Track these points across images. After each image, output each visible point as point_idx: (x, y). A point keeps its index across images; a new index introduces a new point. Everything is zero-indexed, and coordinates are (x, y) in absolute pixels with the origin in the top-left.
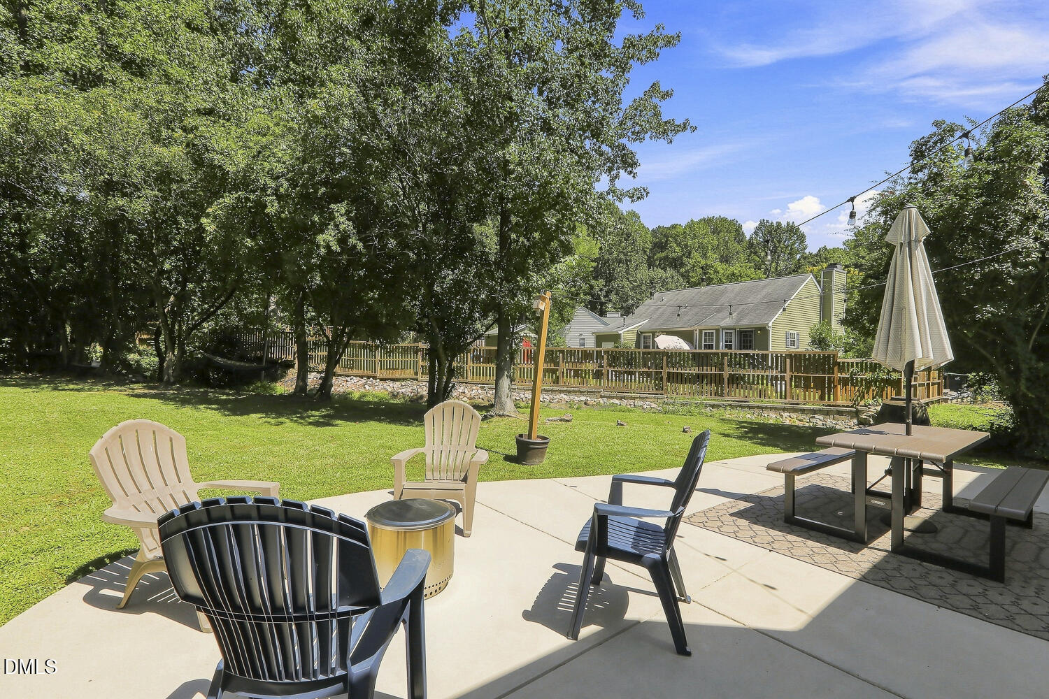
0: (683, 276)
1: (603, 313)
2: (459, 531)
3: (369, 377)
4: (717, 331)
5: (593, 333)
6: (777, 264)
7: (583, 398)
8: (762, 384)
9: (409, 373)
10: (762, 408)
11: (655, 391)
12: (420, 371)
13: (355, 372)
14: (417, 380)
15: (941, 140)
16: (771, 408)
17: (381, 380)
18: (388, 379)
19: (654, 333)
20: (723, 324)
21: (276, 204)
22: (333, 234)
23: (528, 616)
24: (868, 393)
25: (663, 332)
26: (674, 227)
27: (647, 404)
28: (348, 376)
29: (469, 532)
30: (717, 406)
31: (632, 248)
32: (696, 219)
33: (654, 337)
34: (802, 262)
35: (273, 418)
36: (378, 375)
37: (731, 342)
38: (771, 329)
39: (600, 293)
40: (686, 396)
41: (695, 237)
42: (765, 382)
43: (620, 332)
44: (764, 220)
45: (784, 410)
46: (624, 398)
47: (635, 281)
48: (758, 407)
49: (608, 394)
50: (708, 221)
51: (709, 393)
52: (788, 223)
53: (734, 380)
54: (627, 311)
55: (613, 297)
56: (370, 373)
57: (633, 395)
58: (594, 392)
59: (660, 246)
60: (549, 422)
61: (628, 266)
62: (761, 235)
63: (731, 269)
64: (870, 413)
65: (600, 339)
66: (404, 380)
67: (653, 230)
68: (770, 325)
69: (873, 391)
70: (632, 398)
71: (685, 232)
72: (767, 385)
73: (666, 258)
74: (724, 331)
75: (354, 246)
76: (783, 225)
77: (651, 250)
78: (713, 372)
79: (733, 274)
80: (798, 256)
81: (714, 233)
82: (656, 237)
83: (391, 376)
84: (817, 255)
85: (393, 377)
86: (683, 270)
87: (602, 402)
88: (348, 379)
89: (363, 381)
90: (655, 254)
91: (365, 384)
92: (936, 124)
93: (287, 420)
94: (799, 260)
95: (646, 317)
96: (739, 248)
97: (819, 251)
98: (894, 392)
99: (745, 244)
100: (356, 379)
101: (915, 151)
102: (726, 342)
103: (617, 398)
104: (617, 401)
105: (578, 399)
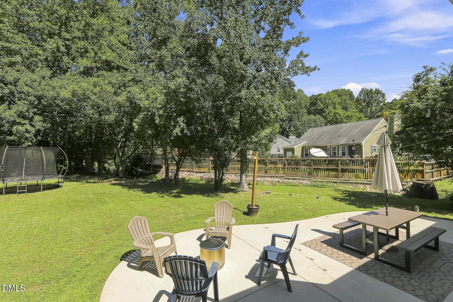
0: (324, 117)
1: (287, 137)
2: (227, 247)
3: (191, 172)
4: (338, 146)
5: (282, 148)
6: (371, 108)
7: (277, 180)
8: (357, 172)
9: (206, 170)
10: (357, 183)
11: (308, 176)
12: (211, 169)
13: (186, 169)
14: (210, 172)
15: (427, 74)
16: (361, 183)
17: (196, 172)
18: (198, 172)
19: (309, 147)
20: (341, 143)
21: (159, 119)
22: (178, 129)
23: (247, 277)
24: (407, 176)
25: (313, 147)
26: (320, 95)
27: (305, 182)
28: (183, 171)
29: (230, 247)
30: (336, 183)
31: (300, 107)
32: (330, 91)
33: (309, 149)
34: (384, 107)
35: (160, 194)
36: (194, 170)
37: (345, 151)
38: (363, 145)
39: (286, 127)
40: (323, 178)
41: (330, 99)
42: (358, 171)
43: (294, 147)
44: (364, 88)
45: (367, 184)
46: (295, 179)
47: (302, 122)
48: (355, 183)
49: (288, 177)
50: (335, 91)
51: (332, 177)
52: (376, 88)
53: (343, 171)
54: (299, 136)
55: (292, 129)
56: (191, 170)
57: (299, 178)
58: (282, 177)
59: (313, 104)
60: (261, 194)
61: (298, 114)
62: (362, 95)
63: (347, 113)
64: (408, 186)
65: (286, 150)
66: (205, 172)
67: (310, 97)
68: (363, 143)
69: (410, 175)
70: (298, 179)
71: (325, 97)
72: (359, 173)
73: (316, 109)
74: (341, 146)
75: (186, 133)
76: (373, 90)
77: (310, 105)
78: (334, 168)
79: (348, 116)
80: (382, 104)
81: (339, 96)
82: (311, 100)
83: (199, 171)
84: (391, 103)
85: (200, 171)
86: (324, 114)
87: (285, 181)
88: (183, 172)
89: (189, 173)
90: (311, 108)
91: (189, 175)
92: (424, 67)
93: (165, 195)
94: (382, 106)
95: (306, 140)
96: (352, 102)
97: (392, 101)
98: (420, 176)
99: (354, 100)
100: (186, 173)
101: (415, 79)
102: (342, 151)
103: (292, 179)
104: (291, 181)
105: (275, 180)
